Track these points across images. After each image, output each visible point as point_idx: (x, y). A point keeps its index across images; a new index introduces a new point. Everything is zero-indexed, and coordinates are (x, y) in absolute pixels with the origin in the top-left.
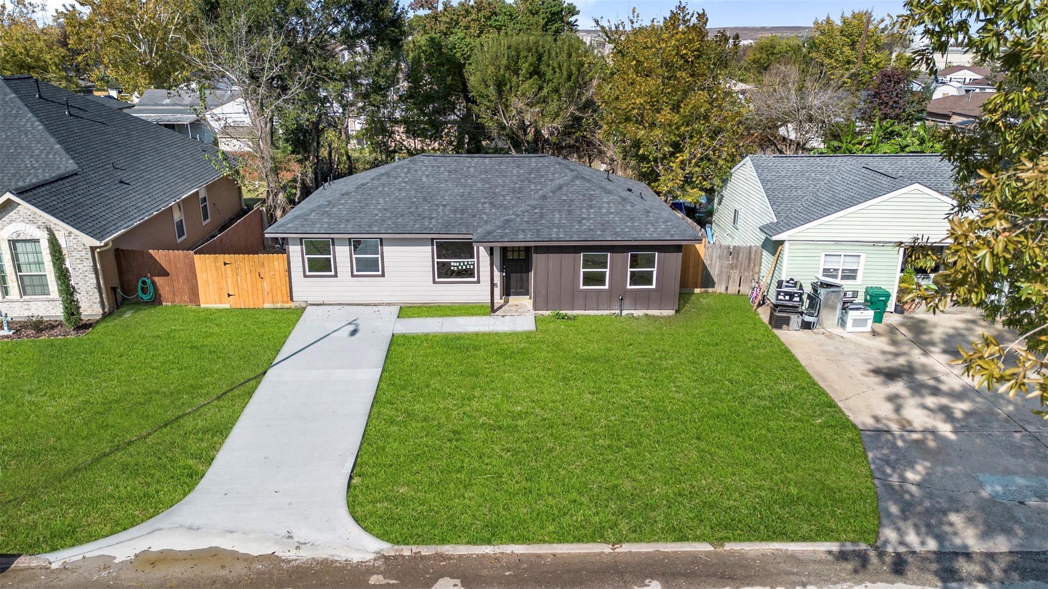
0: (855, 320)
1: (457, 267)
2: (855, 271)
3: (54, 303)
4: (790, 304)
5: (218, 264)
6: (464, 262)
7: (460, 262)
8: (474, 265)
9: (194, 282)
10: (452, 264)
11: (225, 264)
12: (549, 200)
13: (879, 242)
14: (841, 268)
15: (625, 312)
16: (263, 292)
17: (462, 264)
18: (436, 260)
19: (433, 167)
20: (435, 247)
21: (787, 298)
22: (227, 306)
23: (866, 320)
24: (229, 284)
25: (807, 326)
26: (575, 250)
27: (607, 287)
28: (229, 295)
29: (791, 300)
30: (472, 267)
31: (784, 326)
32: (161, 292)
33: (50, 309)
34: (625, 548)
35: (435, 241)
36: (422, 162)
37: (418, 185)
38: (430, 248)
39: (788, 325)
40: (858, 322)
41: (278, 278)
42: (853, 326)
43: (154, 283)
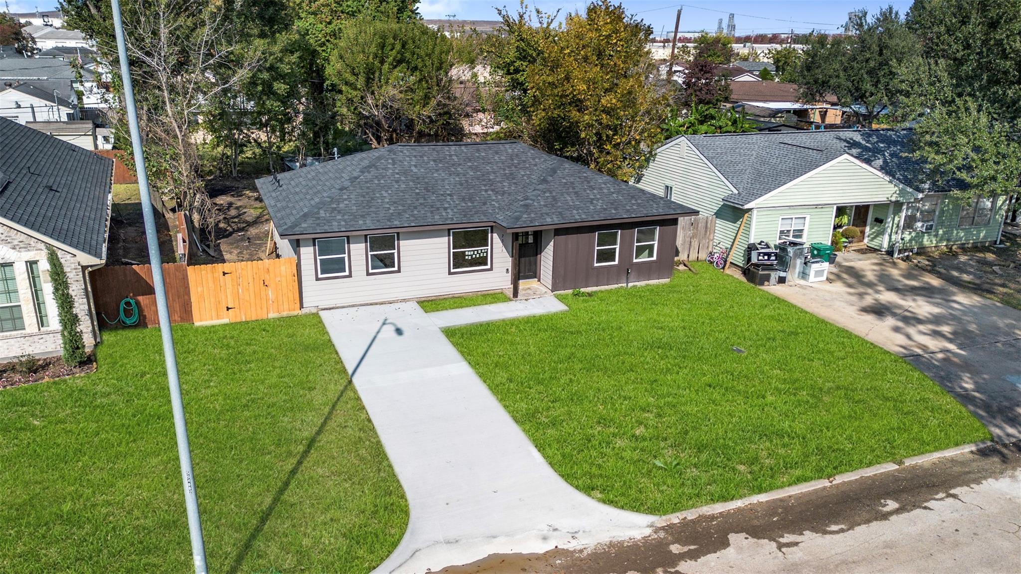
0: (816, 272)
1: (472, 256)
2: (802, 231)
3: (31, 339)
4: (768, 263)
5: (216, 275)
6: (477, 250)
7: (474, 251)
8: (487, 252)
9: (186, 297)
10: (467, 253)
11: (224, 274)
12: (552, 184)
13: (820, 205)
14: (792, 229)
15: (630, 285)
16: (267, 300)
17: (476, 252)
18: (452, 251)
19: (415, 156)
20: (451, 237)
21: (766, 257)
22: (226, 321)
23: (823, 271)
24: (229, 296)
25: (782, 280)
26: (591, 229)
27: (616, 262)
28: (228, 309)
29: (769, 259)
30: (485, 255)
31: (766, 283)
32: (146, 313)
33: (25, 346)
34: (839, 479)
35: (451, 231)
36: (402, 152)
37: (412, 176)
38: (447, 238)
39: (768, 281)
40: (819, 273)
41: (284, 284)
42: (815, 277)
43: (138, 303)
